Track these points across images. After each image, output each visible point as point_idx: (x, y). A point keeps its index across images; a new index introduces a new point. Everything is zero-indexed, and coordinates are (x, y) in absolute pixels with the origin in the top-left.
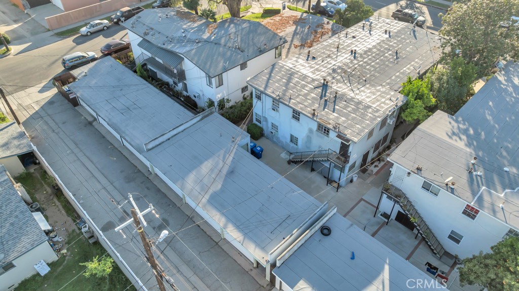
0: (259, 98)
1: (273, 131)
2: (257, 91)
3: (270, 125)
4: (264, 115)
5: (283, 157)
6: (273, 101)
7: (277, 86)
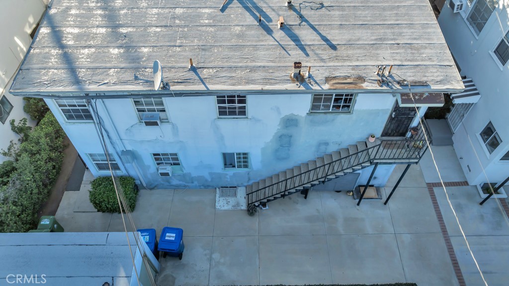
0: (82, 114)
1: (168, 169)
2: (65, 102)
3: (150, 162)
4: (120, 148)
5: (226, 208)
6: (136, 103)
7: (89, 56)
